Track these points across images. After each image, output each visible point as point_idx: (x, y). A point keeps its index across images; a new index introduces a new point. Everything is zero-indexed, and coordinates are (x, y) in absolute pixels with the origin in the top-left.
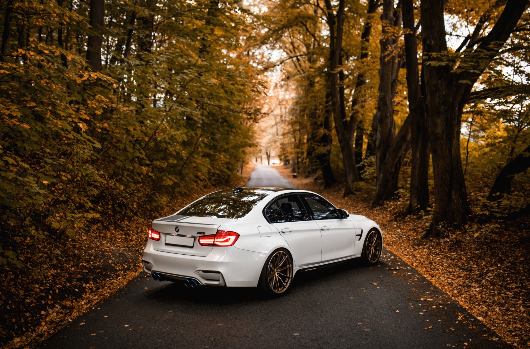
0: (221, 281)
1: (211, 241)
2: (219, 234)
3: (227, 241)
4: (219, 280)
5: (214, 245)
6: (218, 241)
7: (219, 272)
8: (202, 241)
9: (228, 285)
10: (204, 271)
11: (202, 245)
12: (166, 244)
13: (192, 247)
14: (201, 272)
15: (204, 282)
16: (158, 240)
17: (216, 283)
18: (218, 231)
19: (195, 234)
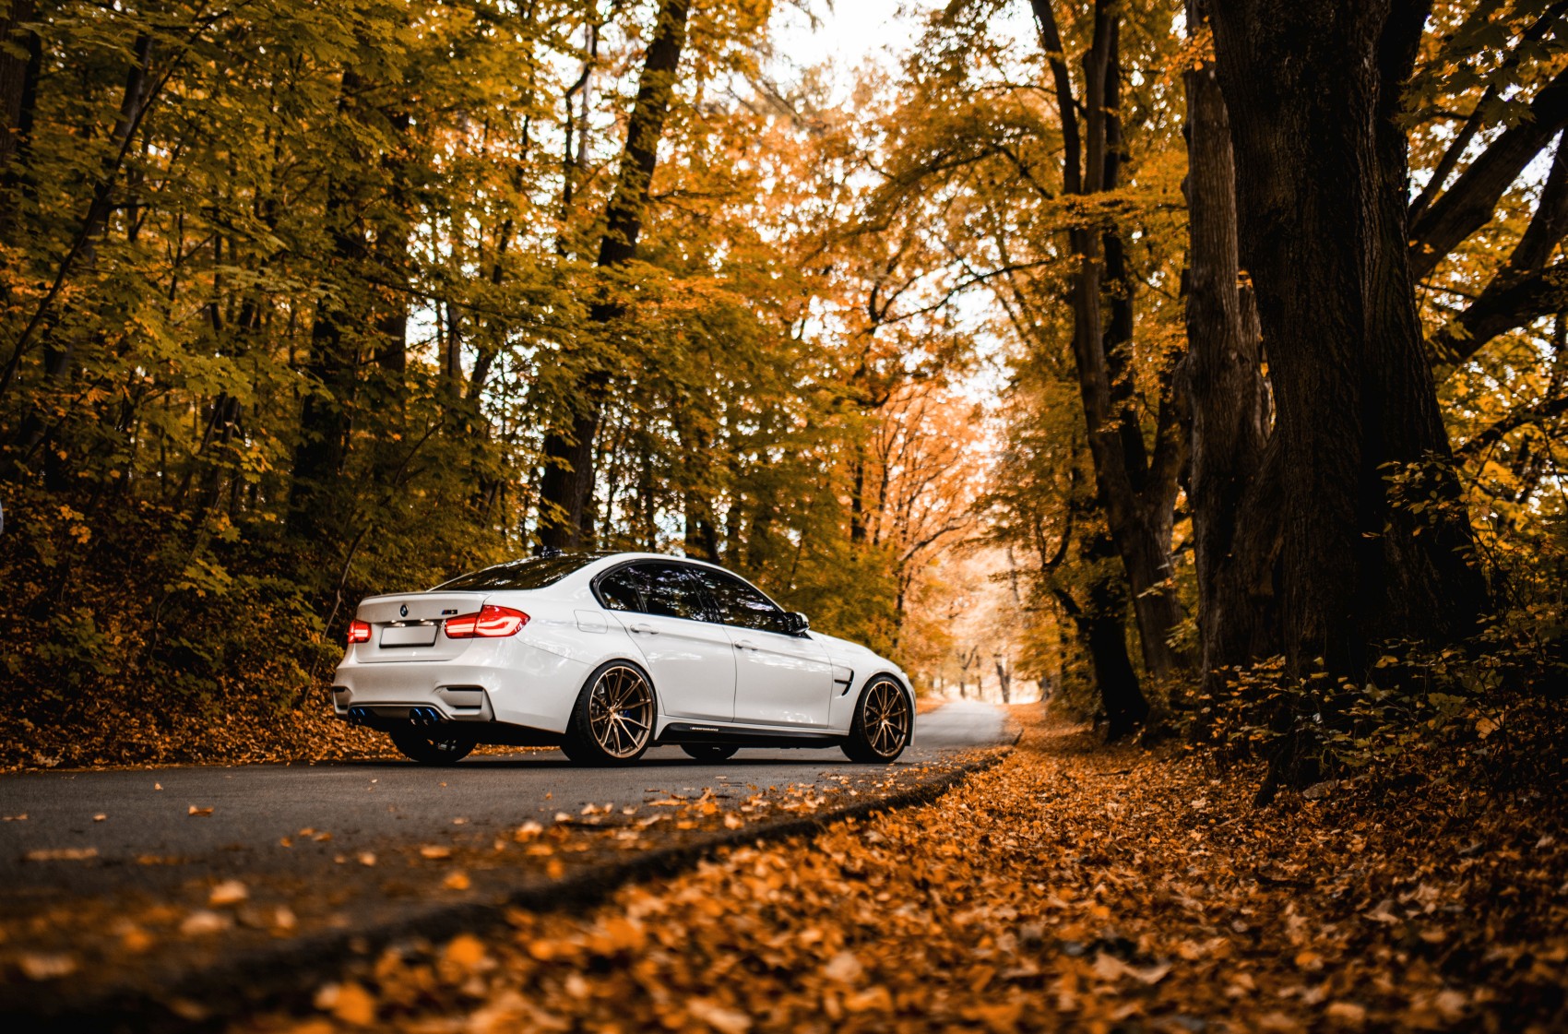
0: (485, 709)
1: (468, 628)
2: (487, 612)
3: (502, 626)
4: (479, 707)
5: (474, 635)
6: (482, 626)
7: (479, 689)
8: (453, 629)
9: (499, 718)
10: (451, 688)
11: (451, 636)
12: (382, 647)
13: (431, 645)
14: (445, 691)
15: (450, 712)
16: (366, 640)
17: (475, 712)
18: (483, 607)
19: (440, 616)
